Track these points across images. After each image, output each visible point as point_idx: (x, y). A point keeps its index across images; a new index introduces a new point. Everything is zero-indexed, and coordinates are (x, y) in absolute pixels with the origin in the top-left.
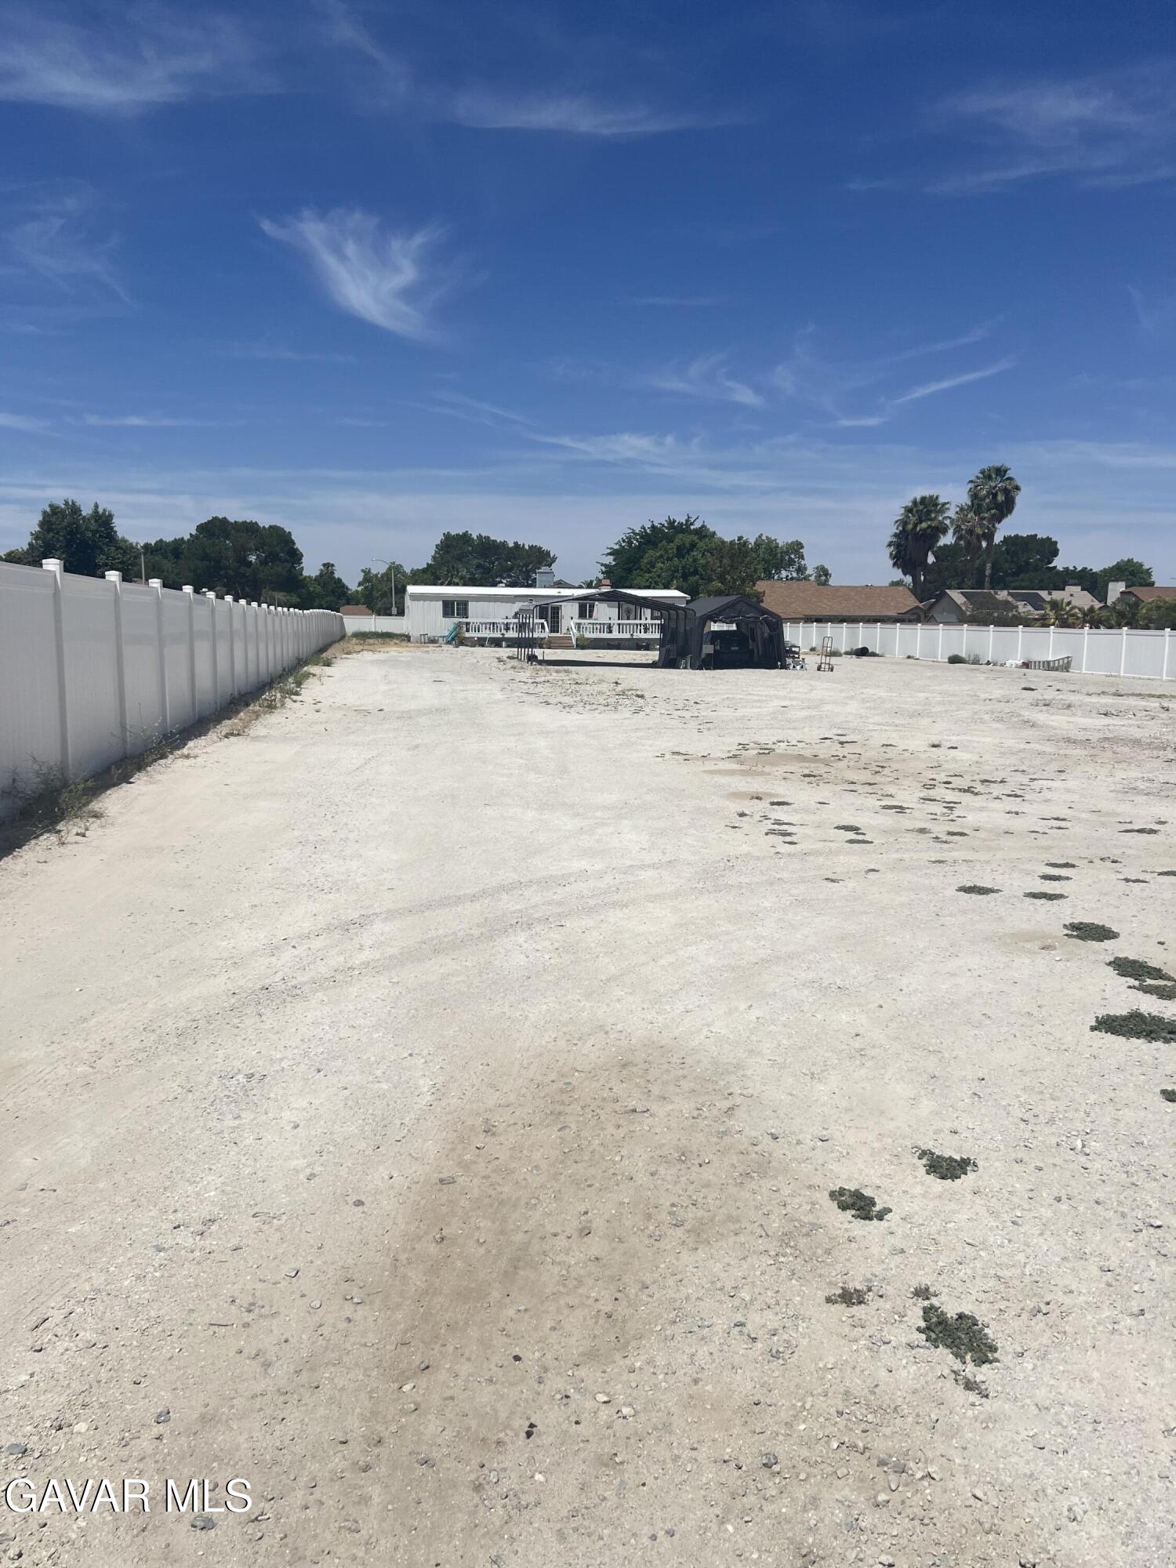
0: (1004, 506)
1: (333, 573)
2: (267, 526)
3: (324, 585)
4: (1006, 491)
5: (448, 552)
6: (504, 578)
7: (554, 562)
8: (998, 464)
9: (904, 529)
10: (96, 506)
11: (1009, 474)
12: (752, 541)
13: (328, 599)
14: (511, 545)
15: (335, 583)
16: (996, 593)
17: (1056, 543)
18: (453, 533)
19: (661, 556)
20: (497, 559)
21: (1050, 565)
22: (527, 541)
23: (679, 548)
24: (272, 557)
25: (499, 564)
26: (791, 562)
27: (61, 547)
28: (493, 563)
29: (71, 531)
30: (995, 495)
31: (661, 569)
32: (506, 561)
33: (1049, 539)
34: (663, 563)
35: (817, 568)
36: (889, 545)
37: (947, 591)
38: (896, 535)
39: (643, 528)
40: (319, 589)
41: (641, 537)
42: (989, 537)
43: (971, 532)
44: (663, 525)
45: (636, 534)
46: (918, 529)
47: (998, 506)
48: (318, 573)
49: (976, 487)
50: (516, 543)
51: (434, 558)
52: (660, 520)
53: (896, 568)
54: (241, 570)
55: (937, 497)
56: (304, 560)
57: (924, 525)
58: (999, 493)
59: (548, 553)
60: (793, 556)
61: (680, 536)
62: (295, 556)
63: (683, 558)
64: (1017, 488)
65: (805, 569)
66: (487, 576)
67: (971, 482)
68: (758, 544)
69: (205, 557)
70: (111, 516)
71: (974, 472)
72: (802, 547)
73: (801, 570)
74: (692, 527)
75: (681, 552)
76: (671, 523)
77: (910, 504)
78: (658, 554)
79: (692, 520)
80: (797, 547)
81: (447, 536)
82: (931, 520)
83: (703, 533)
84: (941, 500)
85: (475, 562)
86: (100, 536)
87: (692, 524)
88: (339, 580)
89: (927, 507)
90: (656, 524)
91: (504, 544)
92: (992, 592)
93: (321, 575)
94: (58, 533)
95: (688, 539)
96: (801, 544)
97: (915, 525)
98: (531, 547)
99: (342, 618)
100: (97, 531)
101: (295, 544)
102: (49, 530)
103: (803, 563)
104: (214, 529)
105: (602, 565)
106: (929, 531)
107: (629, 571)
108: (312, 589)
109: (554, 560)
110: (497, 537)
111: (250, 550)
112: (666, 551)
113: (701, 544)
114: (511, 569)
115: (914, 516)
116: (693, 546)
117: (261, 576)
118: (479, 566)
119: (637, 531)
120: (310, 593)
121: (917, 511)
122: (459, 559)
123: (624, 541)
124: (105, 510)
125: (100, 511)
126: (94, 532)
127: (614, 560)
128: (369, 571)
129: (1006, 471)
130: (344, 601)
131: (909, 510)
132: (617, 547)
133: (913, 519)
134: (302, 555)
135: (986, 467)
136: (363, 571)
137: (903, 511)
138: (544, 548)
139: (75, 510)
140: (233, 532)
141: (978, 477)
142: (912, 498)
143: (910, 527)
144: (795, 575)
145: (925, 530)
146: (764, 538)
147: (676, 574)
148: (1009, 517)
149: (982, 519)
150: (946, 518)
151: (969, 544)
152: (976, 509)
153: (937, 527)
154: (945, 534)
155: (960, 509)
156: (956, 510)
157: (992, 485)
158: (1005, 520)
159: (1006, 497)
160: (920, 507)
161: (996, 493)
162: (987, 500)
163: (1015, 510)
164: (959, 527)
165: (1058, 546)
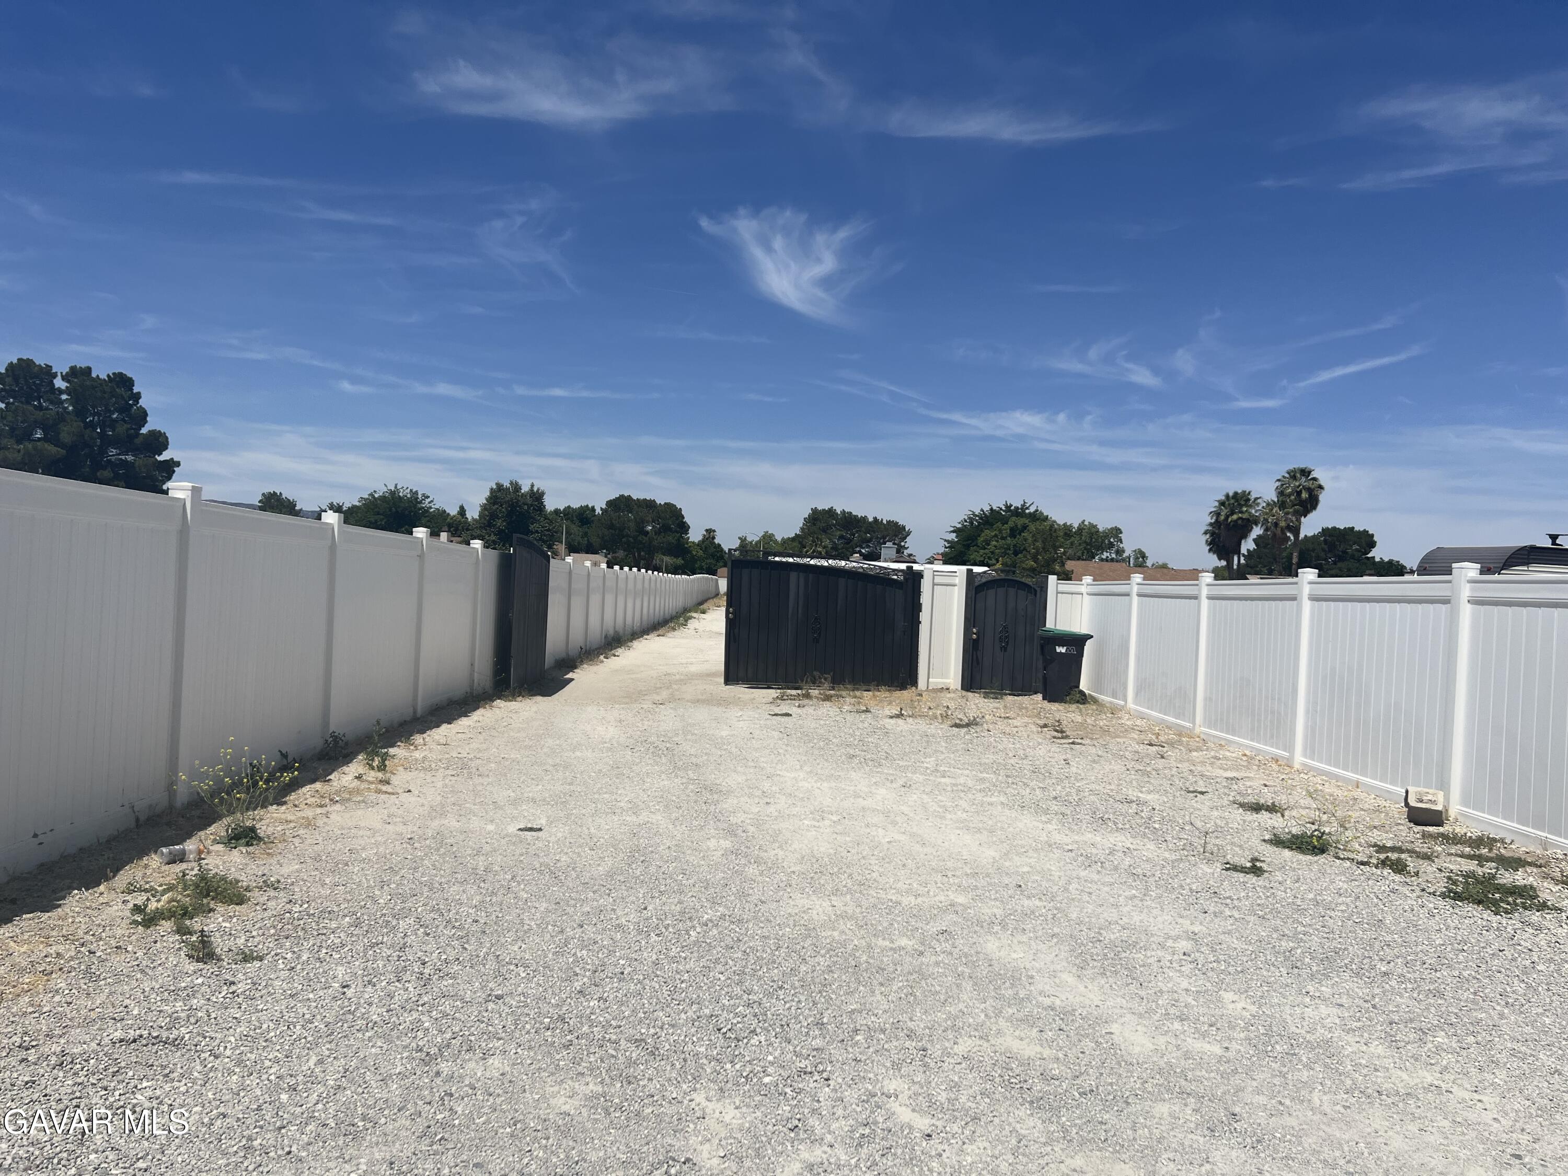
0: (1309, 503)
1: (714, 538)
2: (662, 503)
3: (705, 550)
4: (1310, 490)
5: (814, 524)
6: (863, 548)
7: (908, 535)
8: (1303, 466)
9: (1217, 520)
10: (532, 486)
11: (1313, 475)
12: (1076, 525)
13: (709, 561)
14: (871, 519)
15: (715, 548)
17: (1372, 536)
18: (820, 508)
19: (996, 536)
20: (857, 532)
21: (1369, 555)
22: (885, 517)
23: (1012, 529)
24: (665, 529)
25: (859, 536)
26: (1111, 545)
27: (503, 517)
28: (854, 535)
29: (513, 504)
30: (1299, 493)
31: (995, 546)
32: (866, 533)
33: (1365, 532)
34: (997, 541)
35: (1135, 551)
36: (1206, 533)
38: (1211, 524)
39: (982, 510)
40: (701, 553)
41: (981, 518)
42: (1296, 531)
43: (1276, 525)
44: (1001, 509)
45: (977, 516)
46: (1230, 520)
47: (1302, 503)
48: (701, 538)
49: (1282, 485)
50: (875, 518)
51: (802, 529)
52: (998, 504)
53: (1211, 554)
54: (640, 538)
55: (1249, 493)
56: (690, 531)
57: (1235, 517)
58: (1303, 491)
59: (904, 528)
60: (1112, 540)
61: (1014, 518)
62: (684, 528)
63: (1015, 538)
64: (1321, 487)
65: (1124, 551)
66: (847, 546)
67: (1279, 480)
68: (1080, 529)
69: (611, 527)
70: (543, 494)
71: (1282, 470)
72: (1121, 533)
73: (1120, 552)
74: (1027, 511)
75: (1014, 532)
76: (1008, 507)
77: (1223, 498)
78: (993, 534)
79: (1028, 505)
80: (1116, 532)
81: (815, 511)
82: (1241, 512)
83: (1037, 517)
84: (1253, 496)
85: (838, 533)
86: (534, 509)
87: (1027, 508)
88: (719, 545)
89: (1239, 501)
90: (994, 508)
91: (864, 519)
93: (703, 541)
94: (501, 505)
95: (1021, 521)
96: (1120, 529)
97: (1227, 517)
98: (889, 522)
99: (717, 580)
100: (532, 505)
101: (684, 518)
102: (494, 504)
103: (1121, 546)
104: (620, 504)
105: (946, 540)
106: (1240, 522)
107: (968, 547)
108: (694, 553)
109: (909, 533)
110: (858, 512)
111: (648, 522)
112: (1000, 531)
113: (1032, 527)
114: (870, 540)
115: (1226, 509)
116: (1025, 527)
117: (655, 543)
118: (841, 537)
119: (977, 513)
120: (693, 556)
121: (1229, 504)
122: (824, 530)
123: (966, 521)
124: (538, 489)
125: (535, 489)
126: (529, 506)
127: (957, 537)
128: (745, 539)
129: (1310, 472)
130: (721, 564)
131: (1222, 503)
132: (960, 526)
133: (1224, 512)
134: (689, 527)
135: (1291, 468)
136: (739, 538)
137: (1217, 504)
138: (901, 523)
139: (516, 487)
140: (635, 506)
141: (1284, 477)
142: (1225, 493)
143: (1222, 518)
144: (1114, 556)
145: (1236, 521)
146: (1086, 523)
147: (1008, 551)
148: (1314, 512)
149: (1287, 513)
150: (1256, 511)
151: (1274, 535)
152: (1282, 505)
153: (1248, 520)
154: (1256, 525)
155: (1268, 504)
156: (1264, 505)
157: (1297, 484)
158: (1310, 516)
159: (1310, 495)
160: (1232, 501)
161: (1301, 491)
162: (1293, 497)
163: (1319, 507)
164: (1266, 520)
165: (1375, 539)
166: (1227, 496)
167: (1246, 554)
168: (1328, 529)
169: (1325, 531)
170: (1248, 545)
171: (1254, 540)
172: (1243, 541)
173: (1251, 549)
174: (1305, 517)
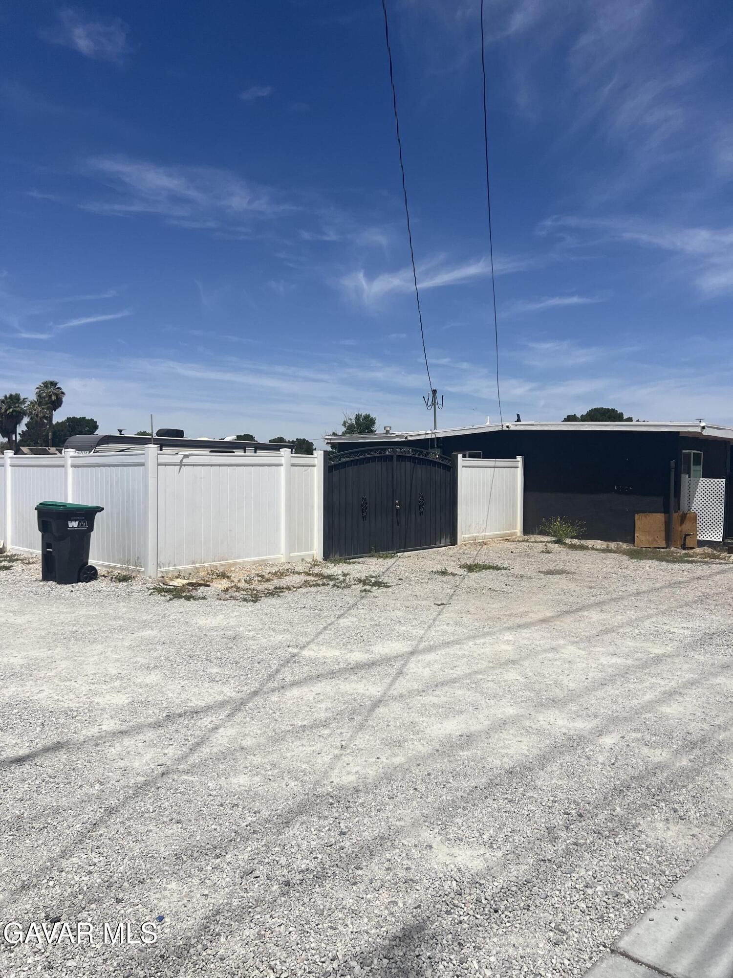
0: (56, 403)
4: (57, 395)
8: (51, 380)
11: (58, 385)
16: (49, 449)
17: (96, 422)
30: (50, 397)
33: (92, 420)
37: (21, 447)
42: (50, 419)
43: (37, 416)
46: (8, 412)
47: (52, 403)
49: (40, 391)
55: (19, 395)
57: (11, 410)
58: (53, 395)
64: (63, 393)
67: (38, 388)
71: (39, 383)
77: (3, 398)
82: (15, 407)
84: (22, 397)
89: (13, 400)
92: (47, 448)
97: (6, 410)
106: (15, 413)
115: (5, 405)
121: (7, 402)
129: (56, 384)
133: (4, 407)
135: (45, 381)
141: (40, 386)
142: (4, 395)
143: (3, 411)
145: (12, 413)
148: (60, 408)
149: (43, 409)
150: (25, 407)
151: (36, 421)
152: (40, 403)
153: (20, 412)
154: (26, 416)
155: (32, 403)
156: (29, 403)
157: (49, 391)
158: (58, 410)
159: (57, 397)
160: (9, 400)
161: (51, 395)
162: (47, 399)
163: (63, 405)
164: (31, 413)
165: (98, 424)
166: (6, 397)
167: (21, 433)
168: (70, 418)
169: (69, 419)
170: (22, 428)
171: (26, 425)
172: (18, 426)
173: (24, 430)
174: (55, 411)
